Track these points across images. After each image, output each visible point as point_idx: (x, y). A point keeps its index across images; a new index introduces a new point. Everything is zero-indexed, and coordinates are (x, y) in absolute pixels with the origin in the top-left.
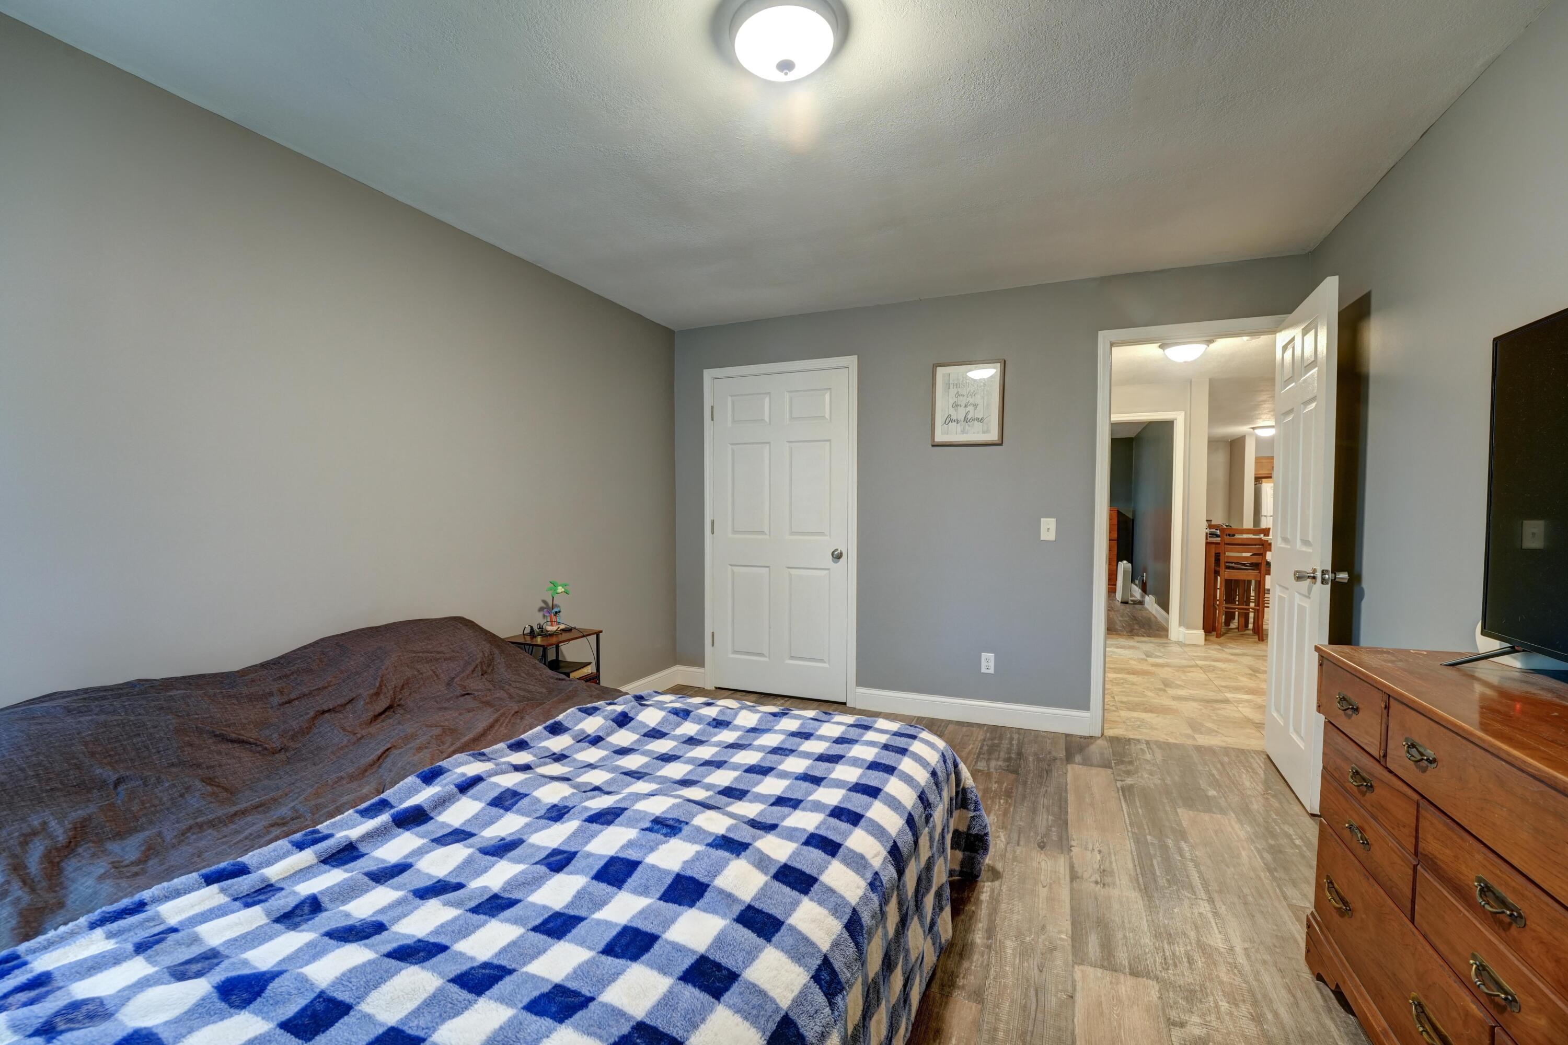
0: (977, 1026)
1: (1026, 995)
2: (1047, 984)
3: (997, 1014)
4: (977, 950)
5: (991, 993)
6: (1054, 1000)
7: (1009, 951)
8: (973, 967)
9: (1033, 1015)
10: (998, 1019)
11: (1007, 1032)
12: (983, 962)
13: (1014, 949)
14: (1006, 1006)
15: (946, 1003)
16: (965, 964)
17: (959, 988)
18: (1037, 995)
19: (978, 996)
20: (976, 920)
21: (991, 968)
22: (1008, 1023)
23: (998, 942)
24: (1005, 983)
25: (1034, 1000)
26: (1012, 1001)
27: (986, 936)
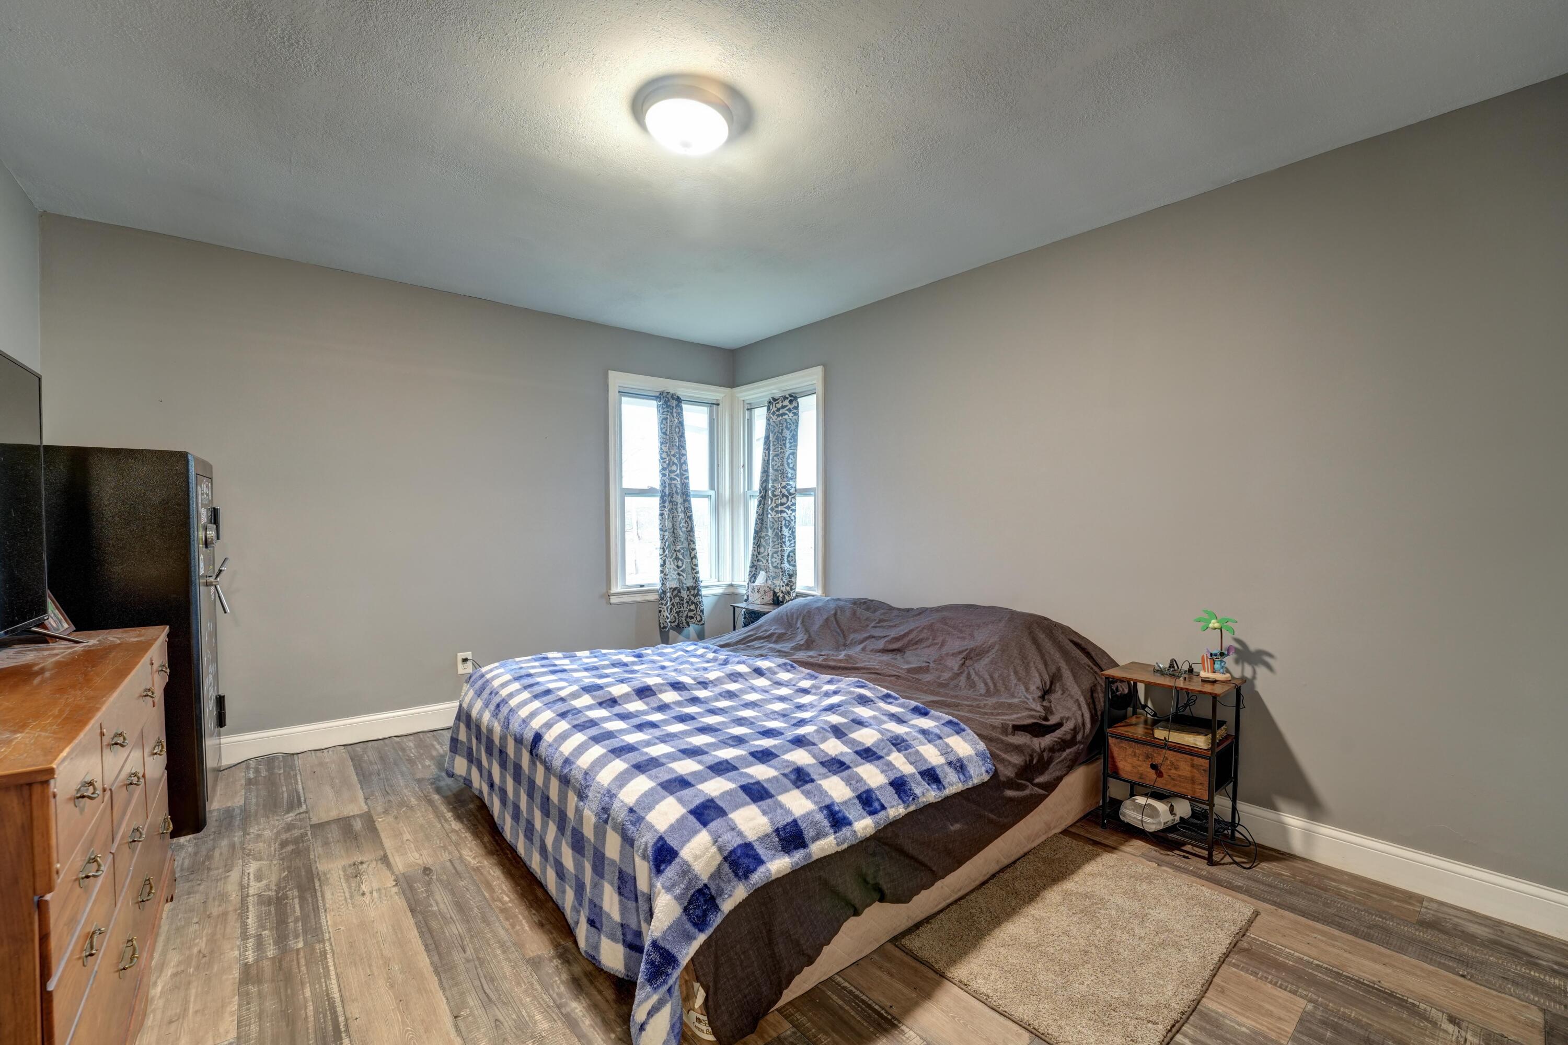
0: (519, 945)
1: (497, 990)
2: (484, 1012)
3: (510, 961)
4: (567, 996)
5: (526, 972)
6: (471, 1003)
7: (538, 1017)
8: (557, 979)
9: (483, 980)
10: (508, 959)
11: (495, 956)
12: (553, 990)
13: (535, 1023)
14: (508, 970)
15: (552, 943)
16: (565, 976)
17: (553, 958)
18: (488, 996)
19: (535, 963)
20: (596, 1024)
21: (542, 989)
22: (499, 962)
23: (555, 1018)
24: (521, 986)
25: (488, 991)
26: (505, 977)
27: (573, 1015)
